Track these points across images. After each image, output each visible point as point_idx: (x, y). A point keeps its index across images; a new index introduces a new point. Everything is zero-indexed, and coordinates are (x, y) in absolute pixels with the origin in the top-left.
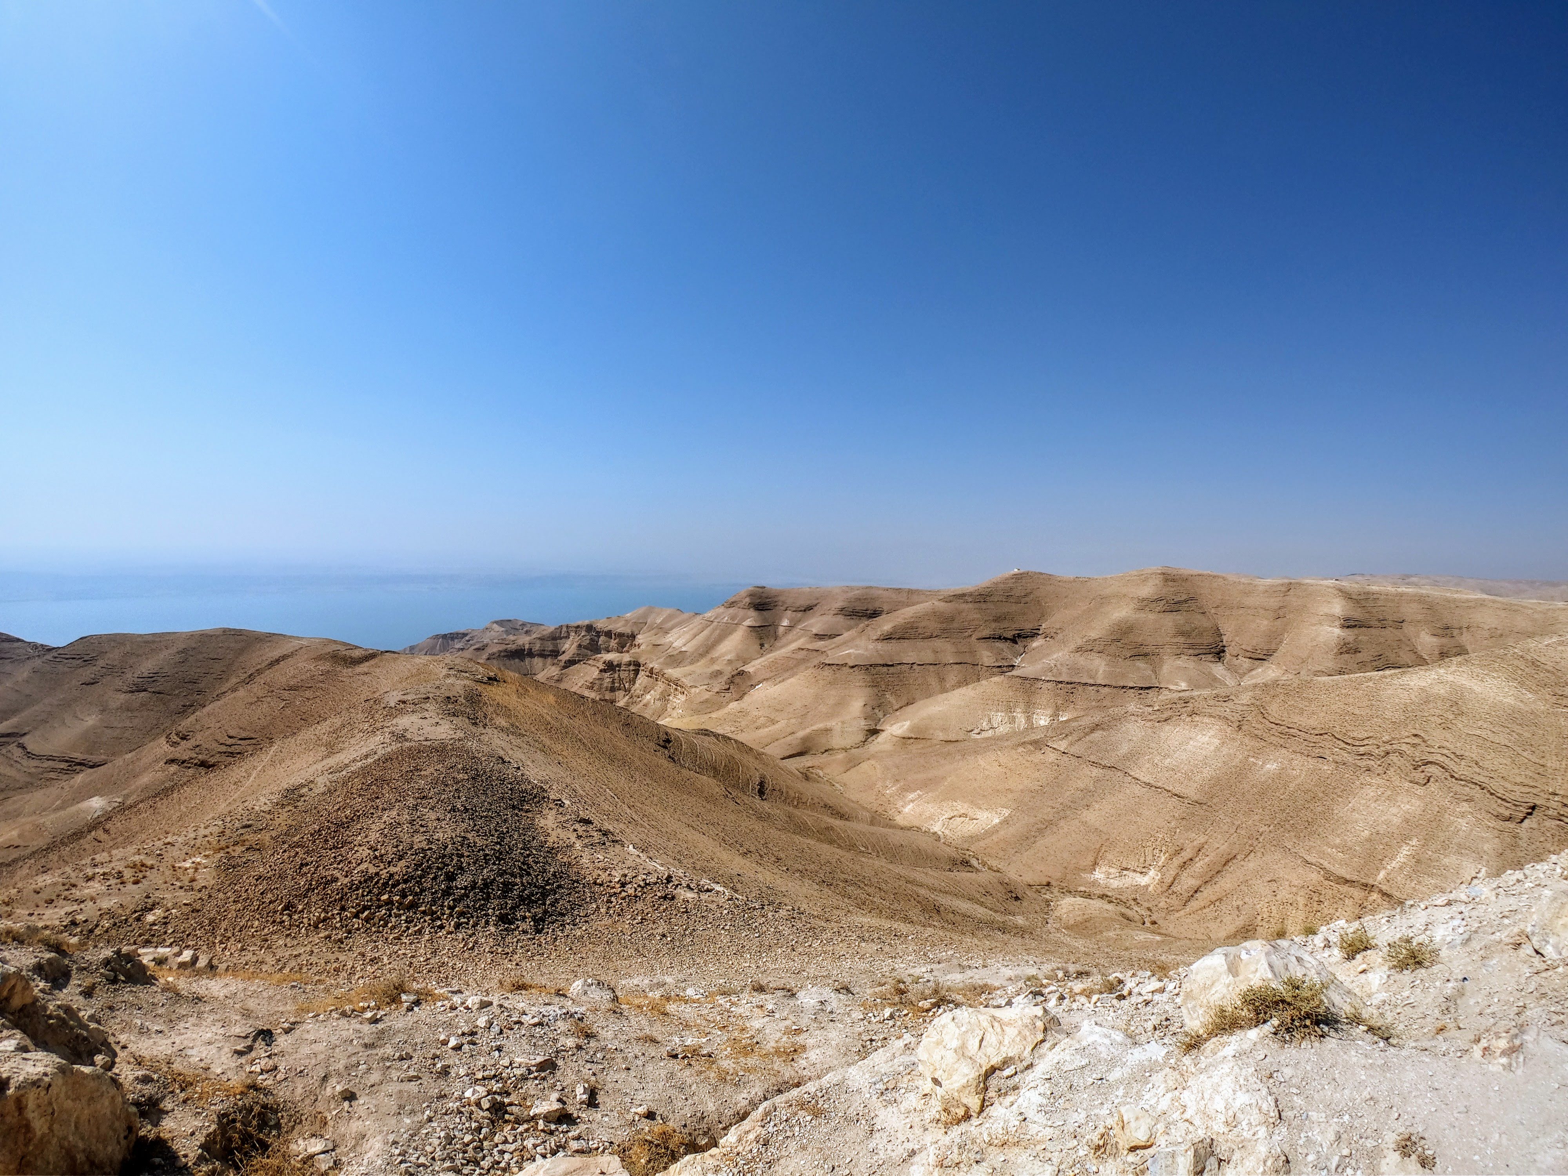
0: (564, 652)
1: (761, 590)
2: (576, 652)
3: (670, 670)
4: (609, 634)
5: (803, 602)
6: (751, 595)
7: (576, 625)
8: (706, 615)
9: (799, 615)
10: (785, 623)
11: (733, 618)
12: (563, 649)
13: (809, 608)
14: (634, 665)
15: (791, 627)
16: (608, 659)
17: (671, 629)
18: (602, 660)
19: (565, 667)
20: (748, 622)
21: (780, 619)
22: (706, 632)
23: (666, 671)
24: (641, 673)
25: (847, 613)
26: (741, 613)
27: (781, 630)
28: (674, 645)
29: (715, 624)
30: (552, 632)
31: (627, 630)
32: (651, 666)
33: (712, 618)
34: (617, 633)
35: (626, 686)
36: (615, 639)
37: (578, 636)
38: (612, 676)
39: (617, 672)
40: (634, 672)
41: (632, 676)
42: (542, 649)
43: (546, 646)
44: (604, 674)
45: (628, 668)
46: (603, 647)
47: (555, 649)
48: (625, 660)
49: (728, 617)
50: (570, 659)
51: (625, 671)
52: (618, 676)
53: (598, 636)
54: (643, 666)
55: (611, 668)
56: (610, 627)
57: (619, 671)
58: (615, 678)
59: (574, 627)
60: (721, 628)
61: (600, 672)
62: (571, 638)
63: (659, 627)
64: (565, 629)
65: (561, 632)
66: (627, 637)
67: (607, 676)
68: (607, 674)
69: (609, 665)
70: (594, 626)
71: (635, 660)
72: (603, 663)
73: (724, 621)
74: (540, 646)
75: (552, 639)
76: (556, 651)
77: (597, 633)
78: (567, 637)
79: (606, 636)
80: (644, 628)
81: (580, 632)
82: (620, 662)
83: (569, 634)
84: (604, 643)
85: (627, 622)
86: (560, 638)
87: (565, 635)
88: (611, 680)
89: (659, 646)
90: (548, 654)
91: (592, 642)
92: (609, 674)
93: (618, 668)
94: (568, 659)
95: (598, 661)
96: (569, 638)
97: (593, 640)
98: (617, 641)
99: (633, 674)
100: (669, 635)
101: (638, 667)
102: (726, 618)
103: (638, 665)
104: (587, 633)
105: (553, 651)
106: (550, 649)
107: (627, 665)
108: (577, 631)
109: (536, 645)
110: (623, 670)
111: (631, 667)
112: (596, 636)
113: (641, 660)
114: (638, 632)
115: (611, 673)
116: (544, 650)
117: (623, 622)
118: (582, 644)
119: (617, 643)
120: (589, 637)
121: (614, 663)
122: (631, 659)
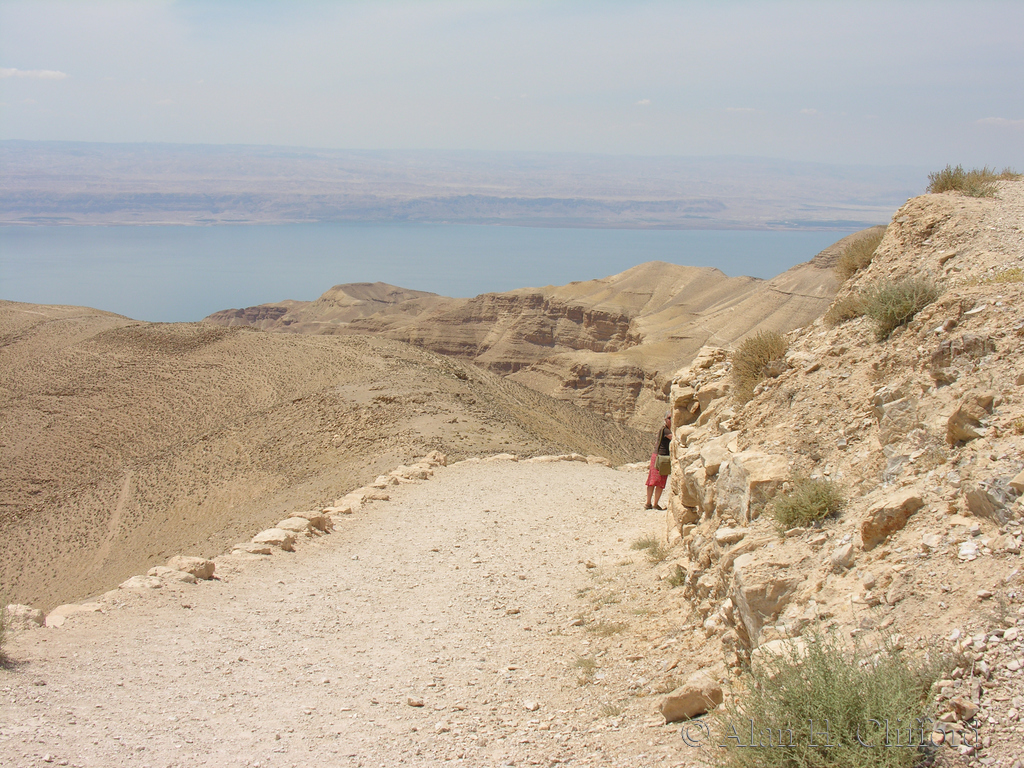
0: (486, 348)
2: (512, 347)
4: (576, 314)
7: (510, 294)
8: (777, 281)
12: (486, 342)
14: (632, 375)
16: (583, 362)
17: (703, 307)
18: (569, 365)
24: (645, 393)
29: (796, 298)
30: (463, 309)
31: (614, 308)
33: (791, 288)
34: (593, 313)
35: (614, 416)
36: (589, 325)
37: (516, 317)
38: (589, 395)
39: (599, 388)
40: (631, 389)
41: (629, 396)
42: (443, 339)
43: (452, 335)
44: (572, 390)
45: (620, 382)
46: (562, 338)
47: (469, 341)
48: (612, 364)
49: (824, 288)
50: (499, 360)
51: (615, 386)
52: (600, 396)
53: (555, 318)
54: (650, 379)
55: (587, 379)
56: (578, 301)
57: (603, 385)
58: (595, 399)
59: (506, 298)
60: (810, 307)
61: (566, 386)
62: (501, 320)
63: (679, 303)
64: (487, 303)
65: (480, 309)
66: (613, 320)
67: (578, 395)
68: (580, 392)
69: (582, 374)
70: (546, 298)
71: (636, 366)
72: (571, 370)
73: (817, 294)
74: (440, 334)
75: (464, 321)
76: (470, 345)
77: (552, 312)
78: (493, 319)
79: (569, 318)
80: (649, 305)
81: (519, 310)
82: (603, 369)
83: (496, 313)
84: (568, 331)
85: (613, 291)
86: (480, 320)
87: (489, 315)
88: (587, 403)
89: (684, 340)
90: (455, 349)
91: (543, 329)
92: (583, 391)
93: (600, 381)
94: (495, 360)
95: (562, 365)
96: (496, 320)
97: (544, 326)
98: (591, 328)
99: (630, 394)
100: (701, 319)
101: (639, 380)
102: (820, 288)
103: (641, 375)
104: (532, 312)
105: (464, 344)
106: (459, 340)
107: (621, 375)
108: (513, 307)
109: (431, 332)
110: (610, 385)
111: (628, 380)
112: (550, 317)
113: (646, 367)
114: (635, 312)
115: (586, 389)
116: (447, 343)
117: (606, 292)
118: (524, 332)
119: (591, 333)
120: (537, 320)
121: (592, 370)
122: (628, 364)
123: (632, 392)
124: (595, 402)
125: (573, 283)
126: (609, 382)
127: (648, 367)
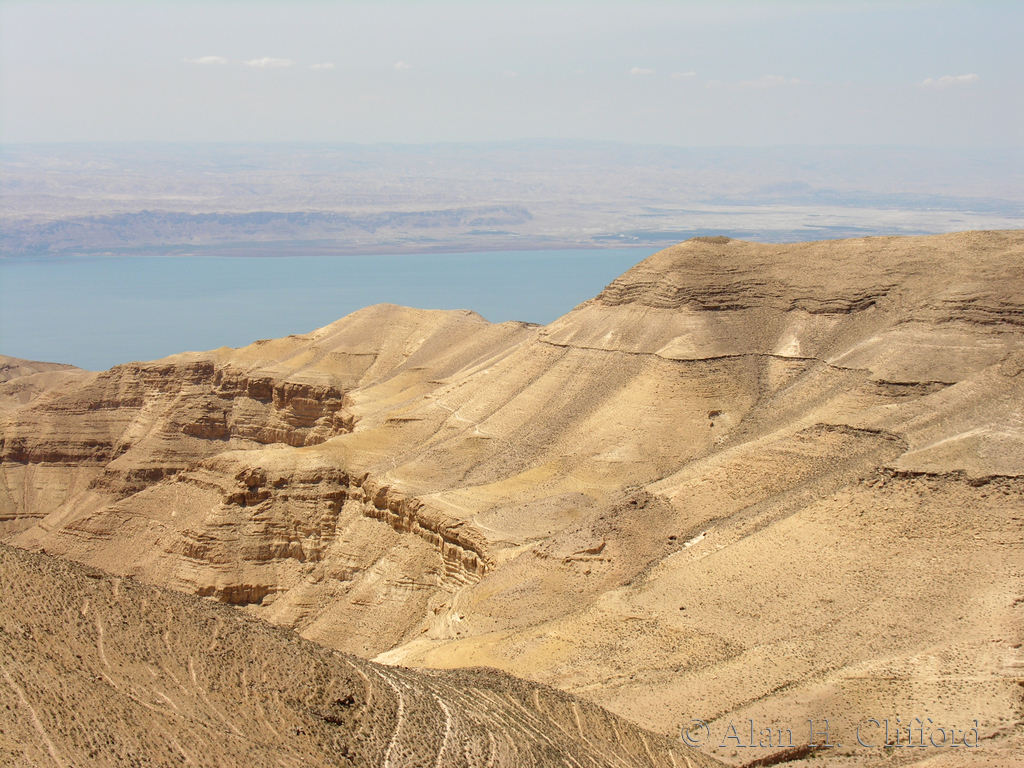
0: (126, 447)
1: (713, 249)
2: (164, 445)
3: (436, 496)
4: (262, 390)
5: (842, 284)
6: (686, 264)
7: (163, 363)
8: (552, 328)
9: (832, 323)
10: (790, 347)
11: (628, 335)
12: (125, 439)
13: (861, 304)
14: (331, 480)
15: (806, 363)
16: (254, 465)
17: (451, 370)
18: (235, 470)
19: (128, 492)
20: (676, 348)
21: (774, 336)
22: (549, 380)
23: (424, 499)
24: (351, 507)
25: (981, 316)
26: (654, 320)
27: (777, 371)
28: (453, 420)
29: (576, 352)
30: (90, 389)
31: (319, 377)
32: (381, 483)
33: (568, 338)
34: (287, 387)
35: (305, 545)
36: (281, 406)
37: (171, 397)
38: (264, 515)
39: (279, 503)
40: (329, 503)
41: (325, 514)
42: (58, 437)
43: (72, 430)
44: (239, 509)
45: (312, 493)
46: (242, 428)
47: (100, 438)
48: (299, 466)
49: (615, 334)
50: (143, 466)
51: (304, 499)
52: (281, 516)
53: (230, 397)
54: (358, 486)
55: (260, 490)
56: (264, 369)
57: (285, 498)
58: (273, 521)
59: (155, 370)
60: (595, 365)
61: (229, 503)
62: (149, 404)
63: (415, 366)
64: (128, 378)
65: (117, 388)
66: (318, 397)
67: (249, 516)
68: (250, 510)
69: (252, 483)
70: (218, 367)
71: (337, 467)
72: (237, 478)
73: (605, 346)
74: (52, 430)
75: (90, 407)
76: (102, 445)
77: (224, 388)
78: (136, 403)
79: (252, 396)
80: (372, 370)
81: (177, 387)
82: (286, 475)
83: (142, 393)
84: (250, 416)
85: (319, 352)
86: (116, 405)
87: (130, 396)
88: (262, 527)
89: (409, 423)
90: (77, 452)
91: (211, 415)
92: (255, 509)
93: (281, 492)
94: (137, 466)
95: (224, 471)
96: (141, 403)
97: (213, 410)
98: (285, 411)
99: (327, 511)
100: (442, 390)
101: (342, 488)
102: (609, 336)
103: (344, 480)
104: (197, 389)
105: (92, 444)
106: (83, 438)
107: (313, 481)
108: (167, 382)
109: (38, 427)
110: (297, 498)
111: (324, 488)
112: (223, 397)
113: (353, 467)
114: (351, 383)
115: (259, 506)
116: (64, 443)
117: (307, 355)
118: (182, 421)
119: (285, 418)
120: (201, 401)
121: (269, 476)
122: (323, 465)
123: (330, 507)
124: (273, 525)
125: (259, 343)
126: (295, 493)
127: (355, 468)
